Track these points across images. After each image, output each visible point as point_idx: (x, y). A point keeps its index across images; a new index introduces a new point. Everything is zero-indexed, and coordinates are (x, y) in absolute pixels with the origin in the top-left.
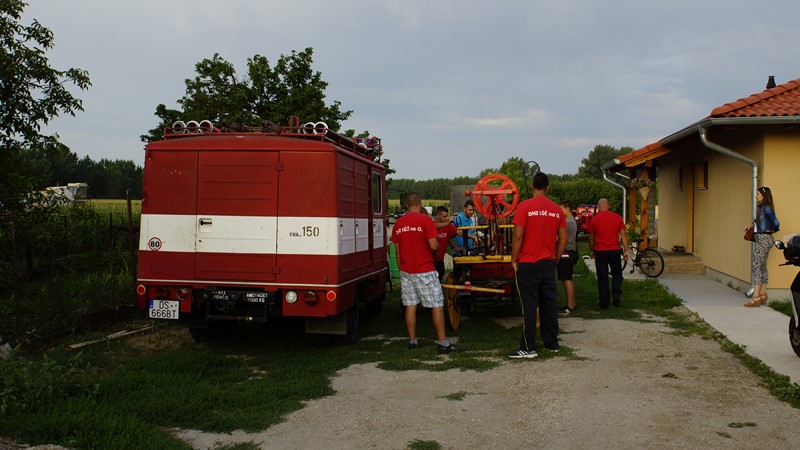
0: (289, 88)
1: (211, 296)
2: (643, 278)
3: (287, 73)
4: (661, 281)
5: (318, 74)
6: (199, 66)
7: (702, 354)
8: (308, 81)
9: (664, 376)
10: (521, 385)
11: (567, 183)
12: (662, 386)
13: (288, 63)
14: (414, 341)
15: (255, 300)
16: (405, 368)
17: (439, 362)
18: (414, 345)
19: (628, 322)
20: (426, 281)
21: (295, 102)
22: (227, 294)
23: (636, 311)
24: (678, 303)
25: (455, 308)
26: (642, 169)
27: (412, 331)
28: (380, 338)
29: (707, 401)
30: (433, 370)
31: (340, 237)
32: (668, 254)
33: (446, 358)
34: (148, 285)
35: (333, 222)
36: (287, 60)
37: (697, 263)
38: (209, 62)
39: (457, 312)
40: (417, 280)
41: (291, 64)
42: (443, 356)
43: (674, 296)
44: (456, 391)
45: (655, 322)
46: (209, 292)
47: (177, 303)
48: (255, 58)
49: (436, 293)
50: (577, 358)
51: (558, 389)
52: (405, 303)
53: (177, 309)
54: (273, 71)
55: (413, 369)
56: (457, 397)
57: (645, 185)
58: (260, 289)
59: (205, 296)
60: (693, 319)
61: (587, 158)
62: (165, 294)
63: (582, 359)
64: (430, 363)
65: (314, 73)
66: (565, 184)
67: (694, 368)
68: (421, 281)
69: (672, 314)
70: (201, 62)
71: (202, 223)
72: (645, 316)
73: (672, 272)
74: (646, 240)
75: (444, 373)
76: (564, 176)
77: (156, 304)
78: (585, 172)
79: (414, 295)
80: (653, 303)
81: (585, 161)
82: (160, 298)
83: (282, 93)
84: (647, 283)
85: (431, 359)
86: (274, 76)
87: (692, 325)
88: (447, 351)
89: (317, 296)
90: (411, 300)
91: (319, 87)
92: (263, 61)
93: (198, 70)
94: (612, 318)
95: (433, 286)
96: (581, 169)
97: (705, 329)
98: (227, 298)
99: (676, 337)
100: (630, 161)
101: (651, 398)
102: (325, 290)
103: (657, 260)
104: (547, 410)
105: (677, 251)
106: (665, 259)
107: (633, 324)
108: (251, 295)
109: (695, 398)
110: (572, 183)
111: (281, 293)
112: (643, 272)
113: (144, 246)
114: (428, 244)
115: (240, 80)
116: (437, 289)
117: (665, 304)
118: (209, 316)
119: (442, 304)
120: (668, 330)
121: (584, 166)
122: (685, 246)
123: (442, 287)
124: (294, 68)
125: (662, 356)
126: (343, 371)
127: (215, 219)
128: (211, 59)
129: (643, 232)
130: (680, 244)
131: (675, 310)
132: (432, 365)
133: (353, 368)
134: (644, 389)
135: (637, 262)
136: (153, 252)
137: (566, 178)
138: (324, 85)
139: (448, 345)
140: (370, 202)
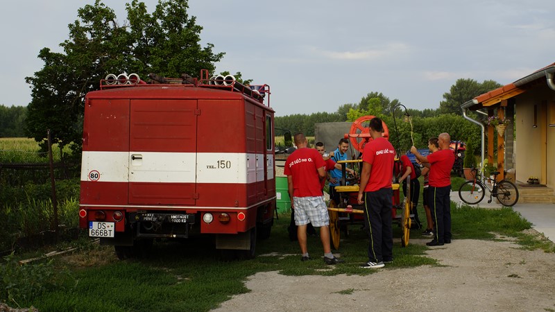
0: (166, 32)
1: (142, 218)
2: (499, 207)
3: (165, 18)
4: (515, 209)
5: (193, 19)
6: (81, 12)
7: (543, 262)
8: (184, 25)
9: (509, 276)
10: (397, 284)
11: (429, 119)
12: (508, 283)
13: (166, 8)
14: (306, 255)
15: (179, 221)
16: (301, 274)
17: (328, 270)
18: (306, 257)
19: (483, 241)
20: (315, 204)
21: (173, 46)
22: (155, 216)
23: (492, 233)
24: (528, 226)
25: (336, 230)
26: (499, 108)
27: (304, 246)
28: (274, 255)
29: (541, 291)
30: (325, 275)
31: (247, 168)
32: (523, 186)
33: (334, 267)
34: (89, 210)
35: (243, 156)
36: (165, 5)
37: (549, 193)
38: (92, 8)
39: (337, 233)
40: (308, 204)
41: (168, 9)
42: (331, 266)
43: (525, 220)
44: (345, 289)
45: (507, 241)
46: (140, 215)
47: (113, 224)
48: (134, 4)
49: (324, 214)
50: (440, 266)
51: (426, 285)
52: (297, 223)
53: (113, 229)
54: (152, 16)
55: (308, 274)
56: (348, 292)
57: (500, 123)
58: (183, 212)
59: (137, 218)
60: (539, 238)
61: (449, 92)
62: (103, 216)
63: (444, 266)
64: (322, 270)
65: (189, 18)
66: (427, 120)
67: (533, 271)
68: (311, 204)
69: (522, 235)
70: (83, 8)
71: (134, 158)
72: (498, 236)
73: (526, 201)
74: (502, 174)
75: (333, 277)
76: (425, 111)
77: (95, 225)
78: (447, 106)
79: (304, 217)
80: (506, 227)
81: (447, 96)
82: (99, 220)
83: (160, 36)
84: (502, 211)
85: (321, 268)
86: (153, 21)
87: (538, 242)
88: (333, 262)
89: (229, 216)
90: (302, 220)
91: (195, 30)
92: (142, 6)
93: (80, 15)
94: (470, 238)
95: (320, 208)
96: (442, 104)
97: (548, 245)
98: (155, 219)
99: (523, 251)
100: (487, 101)
101: (498, 290)
102: (236, 212)
103: (513, 191)
104: (418, 298)
105: (533, 183)
106: (519, 190)
107: (488, 242)
108: (174, 217)
109: (532, 289)
110: (434, 119)
111: (200, 214)
112: (500, 202)
113: (85, 177)
114: (317, 172)
115: (120, 25)
116: (324, 211)
117: (516, 227)
118: (139, 235)
119: (327, 223)
120: (517, 246)
121: (445, 100)
122: (539, 178)
123: (329, 210)
124: (172, 13)
125: (510, 264)
126: (252, 277)
127: (144, 154)
128: (93, 5)
129: (500, 166)
130: (535, 176)
131: (525, 232)
132: (324, 272)
133: (259, 274)
134: (493, 285)
135: (494, 193)
136: (92, 182)
137: (427, 113)
138: (199, 29)
139: (332, 257)
140: (264, 140)
